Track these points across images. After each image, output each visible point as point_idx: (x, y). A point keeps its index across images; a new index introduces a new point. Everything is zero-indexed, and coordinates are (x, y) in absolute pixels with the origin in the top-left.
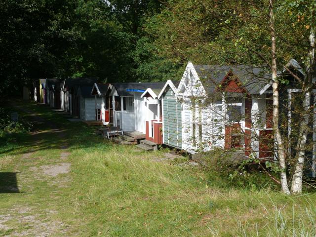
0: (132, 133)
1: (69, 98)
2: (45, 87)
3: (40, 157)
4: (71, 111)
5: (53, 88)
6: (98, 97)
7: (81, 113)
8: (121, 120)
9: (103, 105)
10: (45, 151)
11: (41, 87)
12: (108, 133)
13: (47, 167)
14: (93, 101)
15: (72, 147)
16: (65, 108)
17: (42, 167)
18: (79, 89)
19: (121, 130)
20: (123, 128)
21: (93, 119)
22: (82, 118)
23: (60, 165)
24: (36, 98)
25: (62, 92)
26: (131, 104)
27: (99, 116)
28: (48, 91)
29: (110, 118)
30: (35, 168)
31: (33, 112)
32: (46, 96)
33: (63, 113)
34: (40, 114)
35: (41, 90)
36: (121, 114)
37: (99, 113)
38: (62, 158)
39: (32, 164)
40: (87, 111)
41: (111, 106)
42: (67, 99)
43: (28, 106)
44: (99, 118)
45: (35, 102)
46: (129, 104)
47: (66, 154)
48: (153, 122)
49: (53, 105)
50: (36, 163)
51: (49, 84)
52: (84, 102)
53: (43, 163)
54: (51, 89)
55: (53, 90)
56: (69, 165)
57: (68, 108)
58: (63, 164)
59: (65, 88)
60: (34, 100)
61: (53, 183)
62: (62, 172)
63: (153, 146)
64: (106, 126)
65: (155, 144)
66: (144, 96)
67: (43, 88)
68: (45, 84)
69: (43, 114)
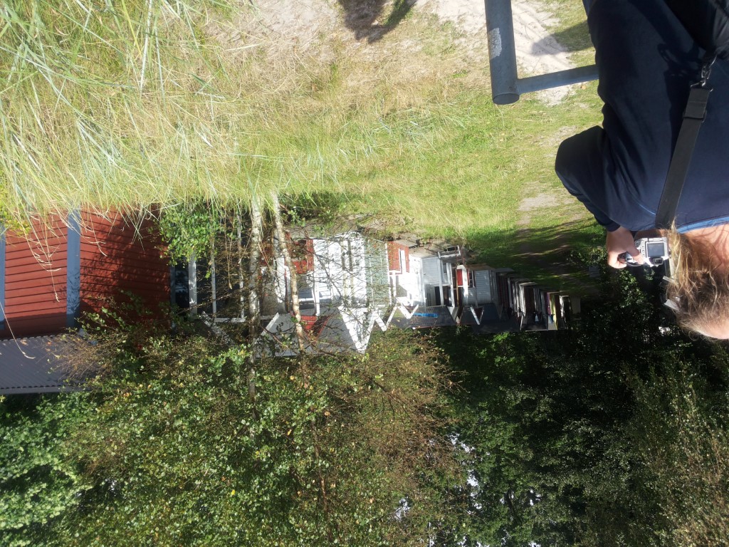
0: (428, 255)
1: (513, 303)
2: (549, 318)
3: (560, 216)
4: (509, 282)
5: (536, 317)
6: (474, 306)
7: (494, 280)
8: (442, 274)
9: (466, 293)
10: (550, 224)
11: (555, 318)
12: (460, 254)
13: (550, 205)
14: (479, 298)
15: (513, 231)
16: (518, 287)
17: (558, 204)
18: (500, 316)
19: (441, 259)
20: (439, 261)
21: (478, 273)
22: (494, 274)
23: (533, 208)
24: (561, 301)
25: (524, 310)
26: (428, 295)
27: (471, 278)
28: (544, 312)
29: (456, 275)
30: (567, 203)
31: (566, 279)
32: (547, 305)
33: (521, 280)
34: (556, 276)
35: (555, 313)
36: (443, 282)
37: (471, 282)
38: (528, 217)
39: (570, 208)
40: (488, 284)
41: (455, 292)
42: (516, 300)
43: (573, 288)
44: (470, 274)
45: (562, 294)
46: (431, 295)
47: (522, 222)
48: (400, 272)
49: (535, 291)
50: (565, 208)
51: (543, 323)
52: (492, 297)
53: (556, 209)
54: (540, 316)
55: (537, 312)
56: (520, 209)
57: (513, 287)
58: (528, 209)
59: (520, 317)
60: (564, 299)
61: (544, 186)
62: (531, 199)
63: (399, 239)
64: (461, 264)
65: (397, 242)
66: (414, 307)
67: (552, 316)
68: (550, 322)
69: (551, 277)
